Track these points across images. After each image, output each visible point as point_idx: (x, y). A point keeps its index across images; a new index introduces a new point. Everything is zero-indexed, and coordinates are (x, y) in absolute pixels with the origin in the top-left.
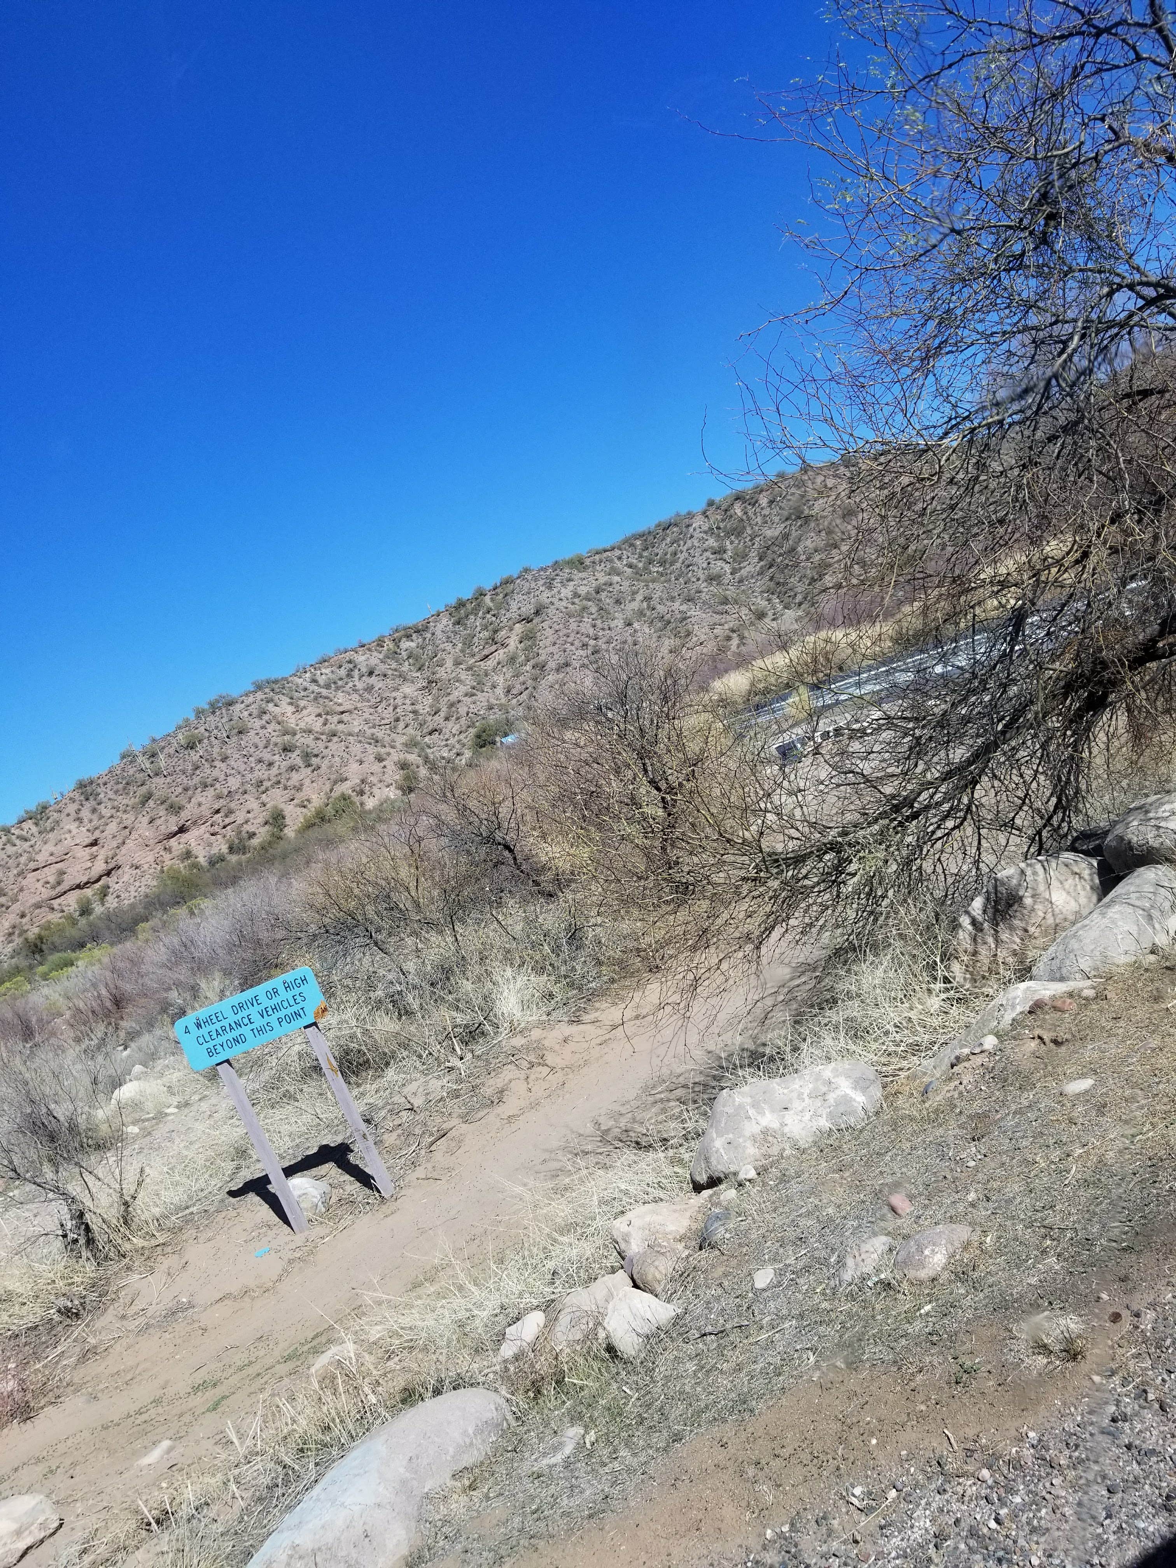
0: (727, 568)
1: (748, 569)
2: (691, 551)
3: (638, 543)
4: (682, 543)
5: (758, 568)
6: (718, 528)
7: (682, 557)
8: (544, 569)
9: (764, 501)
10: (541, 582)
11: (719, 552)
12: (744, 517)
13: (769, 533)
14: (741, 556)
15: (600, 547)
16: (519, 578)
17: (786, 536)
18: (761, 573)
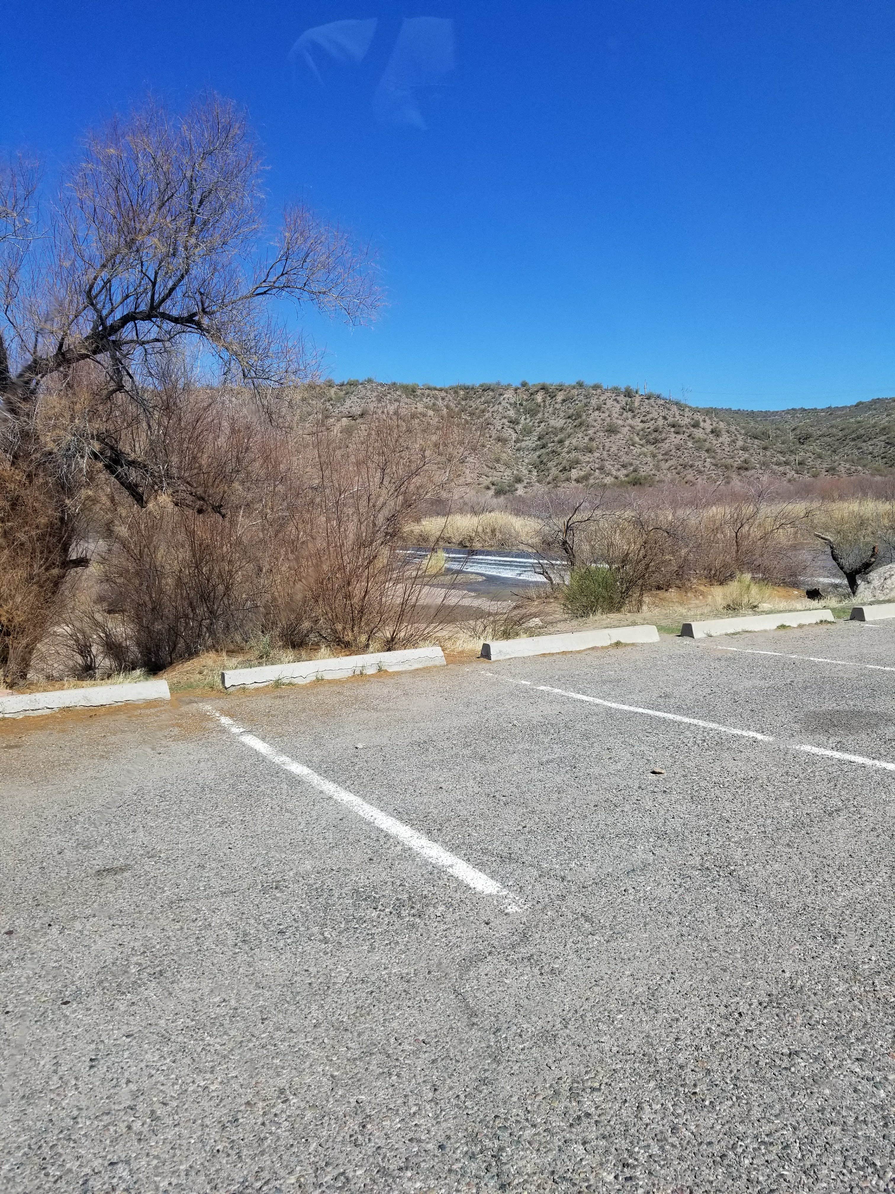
0: (514, 436)
1: (527, 443)
2: (495, 414)
3: (462, 393)
4: (492, 405)
5: (534, 445)
6: (521, 404)
7: (487, 415)
8: (382, 385)
9: (560, 397)
10: (375, 394)
11: (514, 422)
12: (542, 404)
13: (552, 422)
14: (527, 431)
15: (432, 384)
16: (362, 384)
17: (562, 429)
18: (535, 450)
